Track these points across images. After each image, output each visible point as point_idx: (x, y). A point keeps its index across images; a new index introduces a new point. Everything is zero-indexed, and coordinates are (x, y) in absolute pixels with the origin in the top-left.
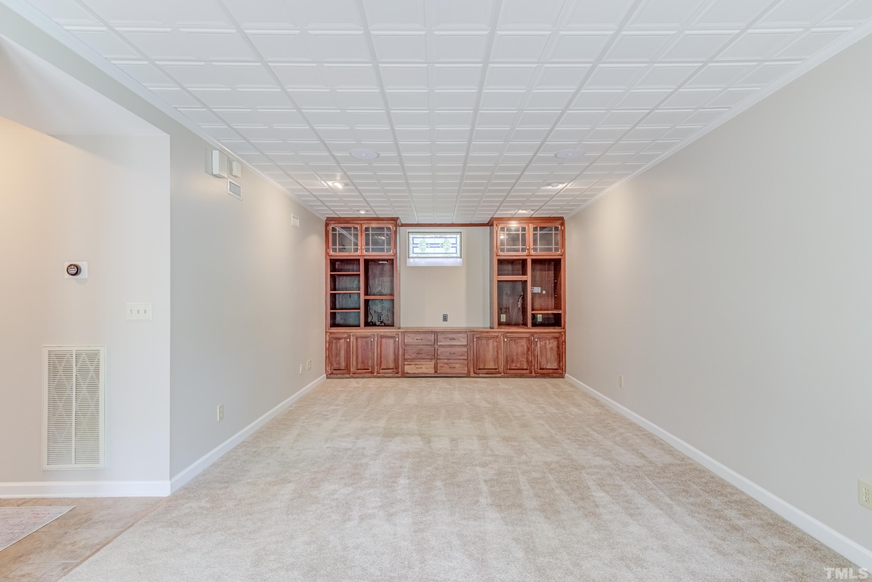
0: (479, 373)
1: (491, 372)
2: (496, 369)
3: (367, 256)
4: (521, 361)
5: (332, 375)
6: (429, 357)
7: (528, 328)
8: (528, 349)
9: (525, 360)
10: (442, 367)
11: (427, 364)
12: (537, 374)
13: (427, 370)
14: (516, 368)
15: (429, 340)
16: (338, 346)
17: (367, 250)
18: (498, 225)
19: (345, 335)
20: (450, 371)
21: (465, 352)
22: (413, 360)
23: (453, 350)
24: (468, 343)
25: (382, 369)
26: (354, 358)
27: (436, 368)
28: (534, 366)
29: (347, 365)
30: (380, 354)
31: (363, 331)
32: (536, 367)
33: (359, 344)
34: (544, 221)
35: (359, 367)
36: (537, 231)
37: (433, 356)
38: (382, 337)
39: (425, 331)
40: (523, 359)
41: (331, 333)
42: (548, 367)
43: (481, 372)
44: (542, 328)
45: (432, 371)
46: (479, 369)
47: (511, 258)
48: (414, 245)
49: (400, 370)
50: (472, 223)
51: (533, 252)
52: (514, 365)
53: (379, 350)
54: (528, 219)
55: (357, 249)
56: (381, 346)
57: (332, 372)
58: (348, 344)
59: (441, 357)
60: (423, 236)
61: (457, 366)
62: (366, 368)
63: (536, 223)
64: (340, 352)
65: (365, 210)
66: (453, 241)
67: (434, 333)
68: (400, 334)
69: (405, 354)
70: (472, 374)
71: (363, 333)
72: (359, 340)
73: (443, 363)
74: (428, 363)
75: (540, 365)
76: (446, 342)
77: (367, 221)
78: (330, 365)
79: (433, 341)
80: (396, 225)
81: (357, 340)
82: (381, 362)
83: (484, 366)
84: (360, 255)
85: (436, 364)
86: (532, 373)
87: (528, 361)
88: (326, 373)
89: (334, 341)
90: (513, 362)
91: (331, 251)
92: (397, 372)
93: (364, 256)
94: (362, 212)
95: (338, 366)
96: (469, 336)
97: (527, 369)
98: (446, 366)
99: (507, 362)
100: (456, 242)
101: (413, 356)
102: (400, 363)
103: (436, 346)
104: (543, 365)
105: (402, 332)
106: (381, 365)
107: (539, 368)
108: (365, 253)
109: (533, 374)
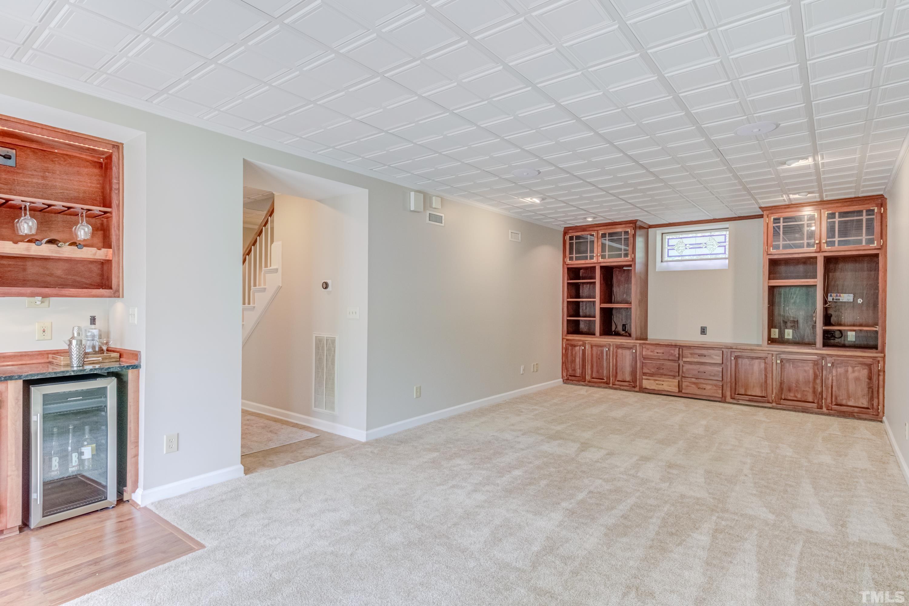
0: (739, 399)
1: (757, 400)
2: (764, 397)
3: (603, 262)
4: (804, 391)
5: (568, 381)
6: (672, 374)
7: (817, 349)
8: (816, 376)
9: (811, 391)
10: (687, 386)
11: (668, 381)
12: (830, 411)
13: (670, 387)
14: (795, 399)
15: (672, 355)
16: (574, 353)
17: (603, 257)
18: (769, 215)
19: (581, 343)
20: (698, 392)
21: (718, 372)
22: (652, 375)
23: (702, 368)
24: (724, 362)
25: (618, 381)
26: (589, 367)
27: (680, 387)
28: (826, 399)
29: (582, 373)
30: (616, 365)
31: (598, 340)
32: (829, 400)
33: (594, 353)
34: (848, 203)
35: (594, 376)
36: (834, 218)
37: (676, 372)
38: (618, 347)
39: (667, 344)
40: (807, 389)
41: (567, 340)
42: (850, 403)
43: (740, 398)
44: (840, 350)
45: (676, 390)
46: (738, 394)
47: (790, 257)
48: (669, 248)
49: (638, 384)
50: (742, 215)
51: (826, 248)
52: (792, 394)
53: (615, 360)
54: (820, 203)
55: (593, 256)
56: (617, 356)
57: (568, 378)
58: (584, 351)
59: (687, 376)
60: (681, 236)
61: (708, 387)
62: (601, 378)
63: (834, 207)
64: (575, 359)
65: (592, 217)
66: (722, 239)
67: (678, 347)
68: (638, 345)
69: (644, 367)
70: (728, 399)
71: (598, 342)
72: (594, 348)
73: (690, 382)
74: (670, 380)
75: (836, 398)
76: (694, 358)
77: (604, 227)
78: (566, 371)
79: (677, 356)
80: (635, 229)
81: (592, 348)
82: (616, 373)
83: (746, 391)
84: (596, 262)
85: (680, 383)
86: (822, 409)
87: (814, 392)
88: (562, 378)
89: (570, 348)
90: (790, 390)
91: (568, 260)
92: (633, 385)
93: (600, 263)
94: (590, 219)
95: (573, 372)
96: (725, 353)
97: (813, 402)
98: (693, 386)
99: (781, 389)
100: (725, 239)
101: (653, 370)
102: (638, 378)
103: (681, 363)
104: (843, 400)
105: (640, 344)
106: (616, 377)
107: (834, 403)
108: (601, 260)
109: (824, 409)
